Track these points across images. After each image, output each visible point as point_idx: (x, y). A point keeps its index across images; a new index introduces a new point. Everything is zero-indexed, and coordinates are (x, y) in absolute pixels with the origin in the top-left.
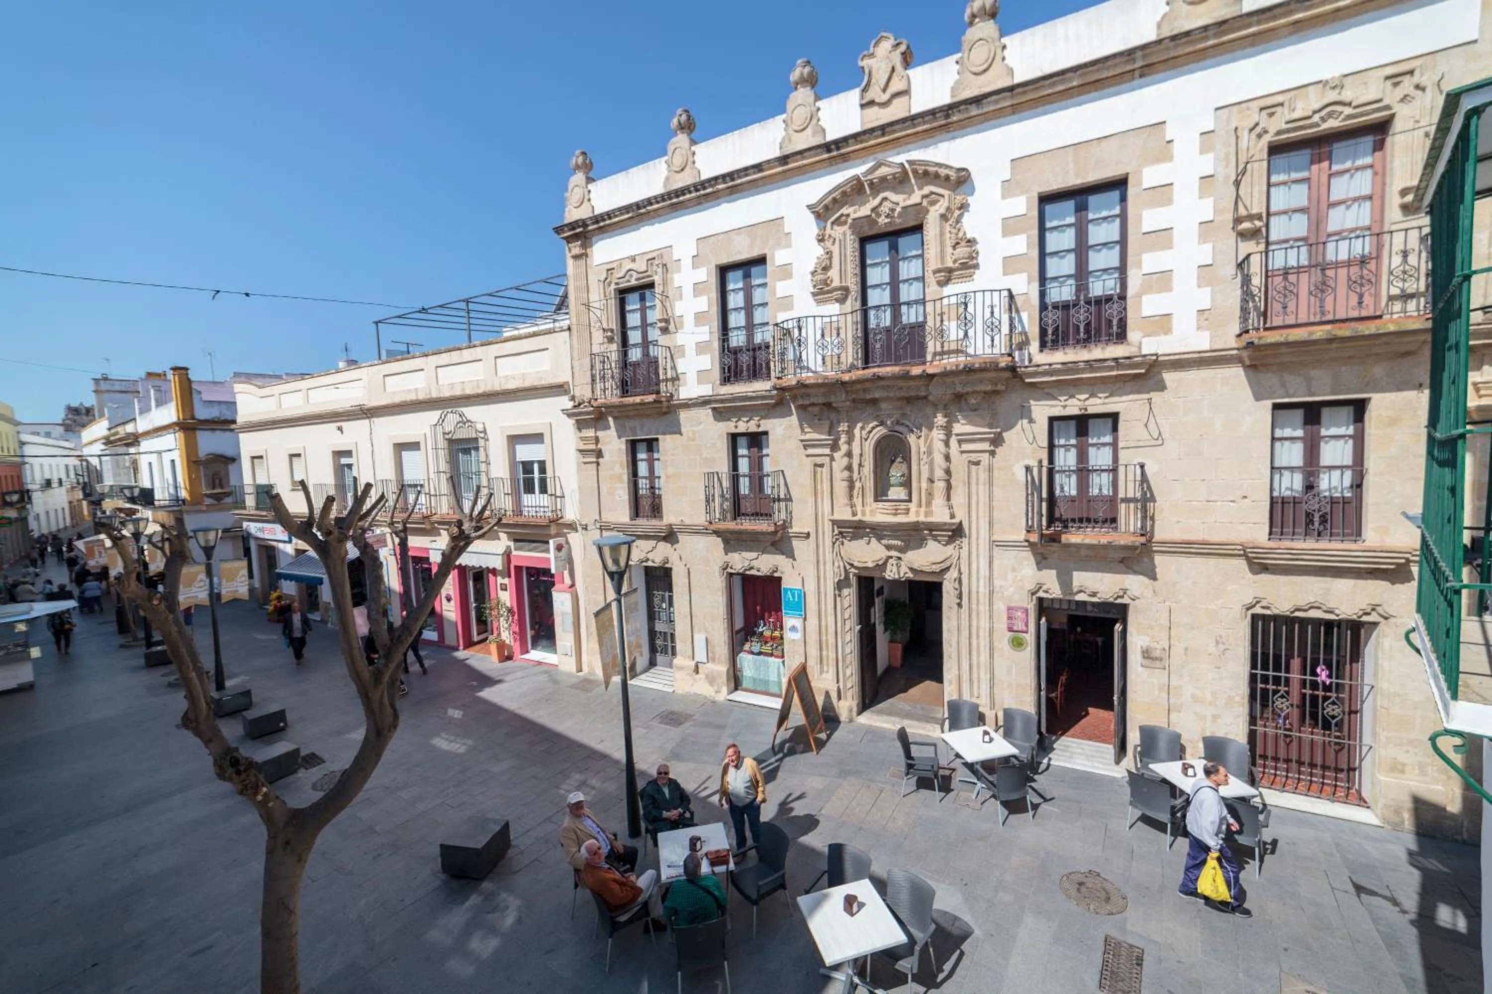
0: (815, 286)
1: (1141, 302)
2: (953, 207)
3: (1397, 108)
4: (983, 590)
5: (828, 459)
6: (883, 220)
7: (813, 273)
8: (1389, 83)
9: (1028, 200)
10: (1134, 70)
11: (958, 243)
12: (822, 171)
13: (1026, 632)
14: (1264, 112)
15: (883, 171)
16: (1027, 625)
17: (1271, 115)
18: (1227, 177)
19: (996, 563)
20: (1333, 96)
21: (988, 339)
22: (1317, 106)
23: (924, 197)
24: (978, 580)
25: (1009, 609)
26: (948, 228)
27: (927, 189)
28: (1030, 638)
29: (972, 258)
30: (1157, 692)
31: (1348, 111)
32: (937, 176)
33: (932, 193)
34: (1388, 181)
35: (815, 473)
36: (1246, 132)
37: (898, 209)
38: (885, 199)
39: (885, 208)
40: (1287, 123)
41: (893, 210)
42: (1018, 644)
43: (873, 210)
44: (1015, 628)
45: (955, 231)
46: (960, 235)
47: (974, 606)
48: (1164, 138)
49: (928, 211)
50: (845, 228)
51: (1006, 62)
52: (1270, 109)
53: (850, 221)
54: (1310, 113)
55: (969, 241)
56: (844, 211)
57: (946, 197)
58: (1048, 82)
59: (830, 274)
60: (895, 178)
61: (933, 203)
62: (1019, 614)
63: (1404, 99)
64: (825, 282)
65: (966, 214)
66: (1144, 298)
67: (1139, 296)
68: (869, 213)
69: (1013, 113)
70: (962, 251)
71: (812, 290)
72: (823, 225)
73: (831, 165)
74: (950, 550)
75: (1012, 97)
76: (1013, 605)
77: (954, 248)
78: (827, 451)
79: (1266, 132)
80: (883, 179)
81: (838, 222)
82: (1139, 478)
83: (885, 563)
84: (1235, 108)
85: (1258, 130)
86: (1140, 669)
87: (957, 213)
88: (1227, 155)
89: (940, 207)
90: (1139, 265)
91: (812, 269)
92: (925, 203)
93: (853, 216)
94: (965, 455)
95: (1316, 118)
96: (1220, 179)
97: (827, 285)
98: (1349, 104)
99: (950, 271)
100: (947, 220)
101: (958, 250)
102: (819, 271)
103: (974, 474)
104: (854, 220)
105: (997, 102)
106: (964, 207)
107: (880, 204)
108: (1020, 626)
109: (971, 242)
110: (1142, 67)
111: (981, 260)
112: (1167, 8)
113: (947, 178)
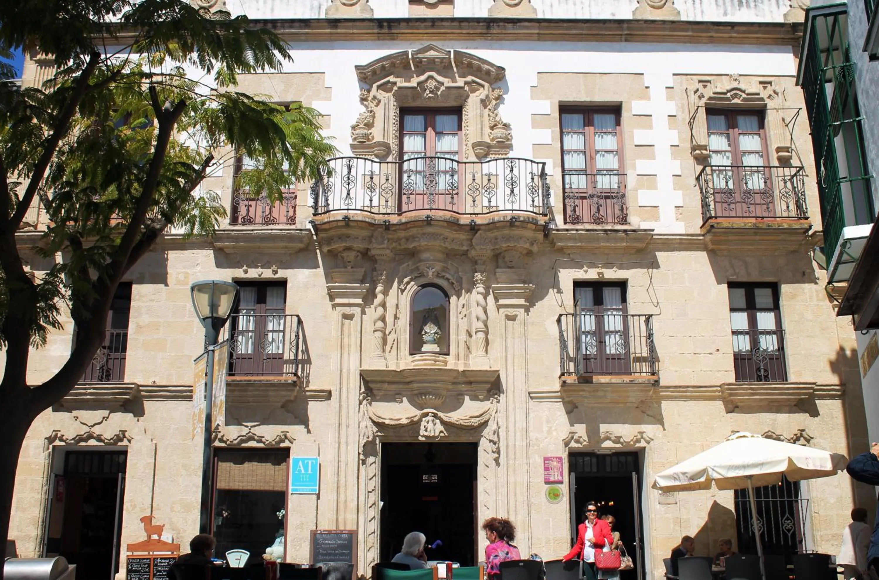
0: (355, 139)
1: (637, 194)
2: (491, 97)
3: (767, 101)
4: (520, 443)
5: (358, 310)
6: (427, 94)
7: (354, 128)
8: (761, 86)
9: (552, 104)
10: (621, 35)
11: (496, 125)
12: (370, 42)
13: (561, 482)
14: (701, 84)
15: (432, 54)
16: (562, 475)
17: (705, 86)
18: (684, 119)
19: (531, 415)
20: (735, 85)
21: (530, 199)
22: (729, 88)
23: (466, 83)
24: (515, 433)
25: (546, 459)
26: (486, 111)
27: (469, 78)
28: (564, 489)
29: (508, 140)
30: (672, 526)
31: (744, 96)
32: (479, 69)
33: (474, 82)
34: (769, 143)
35: (343, 325)
36: (693, 93)
37: (443, 88)
38: (431, 77)
39: (431, 84)
40: (714, 93)
41: (438, 89)
42: (554, 496)
43: (419, 84)
44: (552, 479)
45: (494, 115)
46: (498, 119)
47: (511, 462)
48: (644, 84)
49: (468, 97)
50: (390, 94)
51: (531, 4)
52: (705, 83)
53: (395, 88)
54: (725, 91)
55: (505, 125)
56: (391, 79)
57: (486, 87)
58: (565, 25)
59: (372, 130)
60: (442, 62)
61: (474, 91)
62: (555, 463)
63: (769, 97)
64: (367, 137)
65: (501, 106)
66: (639, 192)
67: (636, 190)
68: (416, 85)
69: (539, 40)
70: (499, 132)
71: (351, 142)
72: (367, 87)
73: (379, 39)
74: (486, 405)
75: (539, 28)
76: (549, 455)
77: (492, 128)
78: (359, 301)
79: (703, 97)
80: (432, 61)
81: (385, 87)
82: (644, 333)
83: (420, 421)
84: (684, 77)
85: (698, 93)
86: (658, 506)
87: (494, 102)
88: (683, 105)
89: (482, 93)
90: (634, 168)
91: (354, 123)
92: (466, 88)
93: (399, 84)
94: (502, 310)
95: (729, 95)
96: (681, 119)
97: (368, 140)
98: (744, 92)
99: (489, 147)
100: (485, 107)
101: (495, 131)
102: (362, 125)
103: (510, 329)
104: (400, 88)
105: (527, 28)
106: (499, 99)
107: (426, 80)
108: (555, 476)
109: (506, 126)
110: (627, 34)
111: (514, 142)
112: (638, 5)
113: (488, 72)
